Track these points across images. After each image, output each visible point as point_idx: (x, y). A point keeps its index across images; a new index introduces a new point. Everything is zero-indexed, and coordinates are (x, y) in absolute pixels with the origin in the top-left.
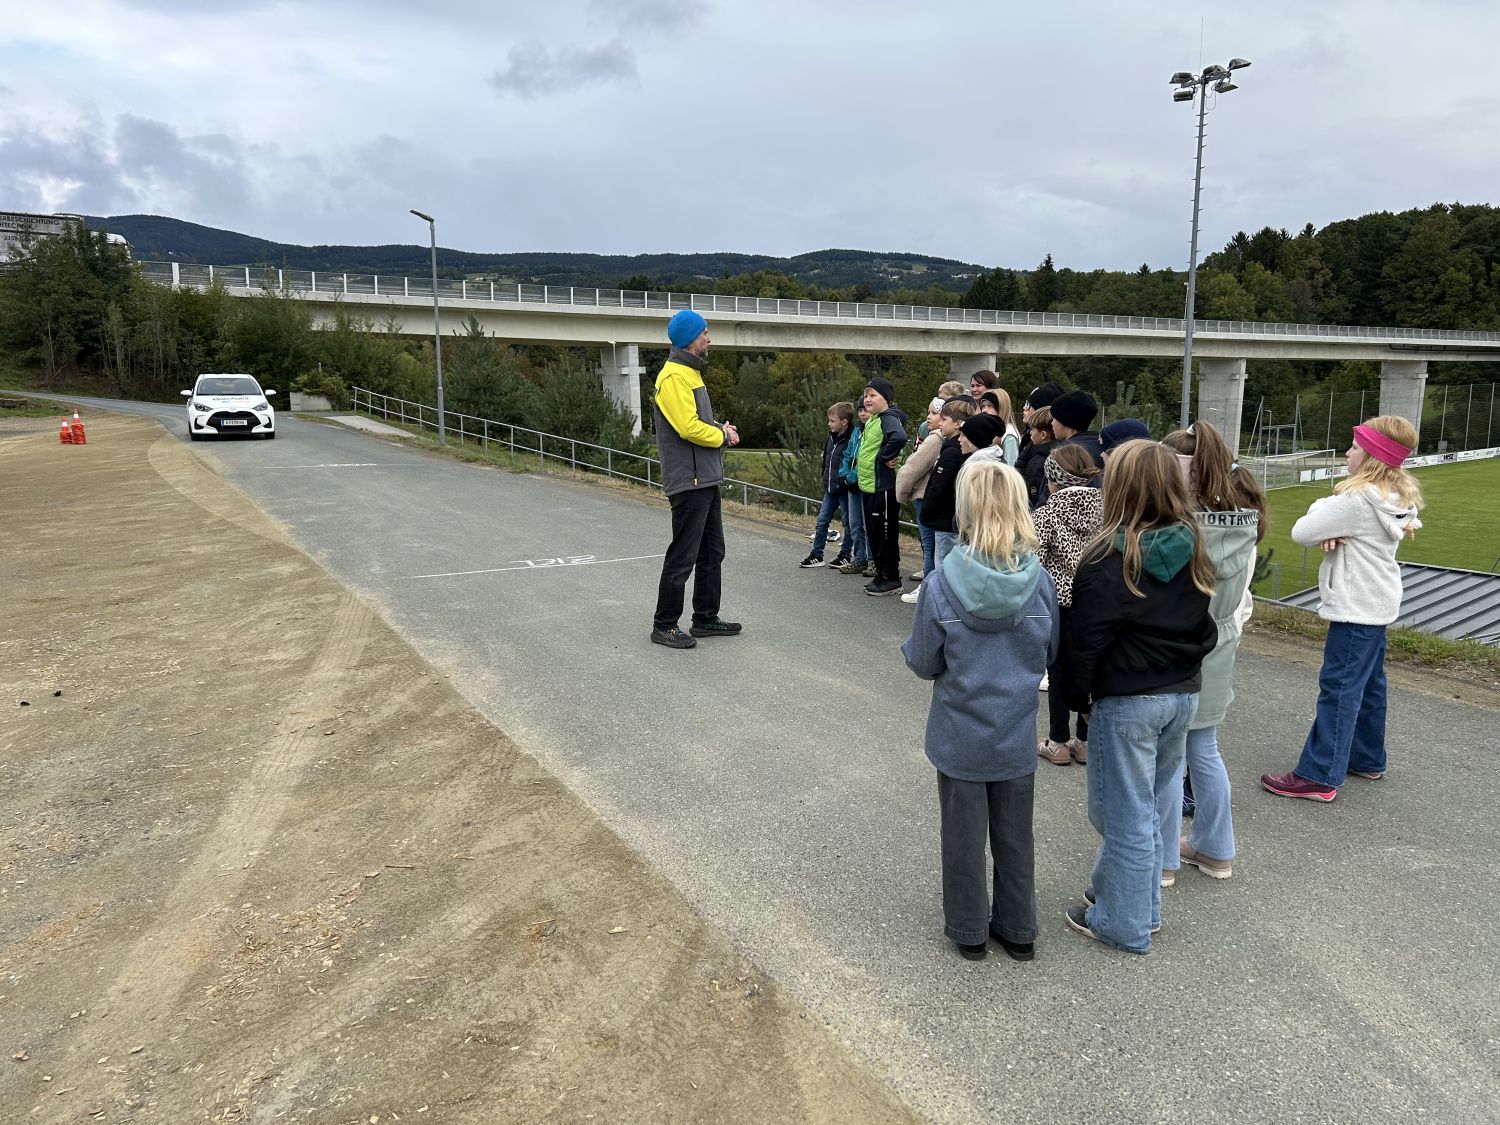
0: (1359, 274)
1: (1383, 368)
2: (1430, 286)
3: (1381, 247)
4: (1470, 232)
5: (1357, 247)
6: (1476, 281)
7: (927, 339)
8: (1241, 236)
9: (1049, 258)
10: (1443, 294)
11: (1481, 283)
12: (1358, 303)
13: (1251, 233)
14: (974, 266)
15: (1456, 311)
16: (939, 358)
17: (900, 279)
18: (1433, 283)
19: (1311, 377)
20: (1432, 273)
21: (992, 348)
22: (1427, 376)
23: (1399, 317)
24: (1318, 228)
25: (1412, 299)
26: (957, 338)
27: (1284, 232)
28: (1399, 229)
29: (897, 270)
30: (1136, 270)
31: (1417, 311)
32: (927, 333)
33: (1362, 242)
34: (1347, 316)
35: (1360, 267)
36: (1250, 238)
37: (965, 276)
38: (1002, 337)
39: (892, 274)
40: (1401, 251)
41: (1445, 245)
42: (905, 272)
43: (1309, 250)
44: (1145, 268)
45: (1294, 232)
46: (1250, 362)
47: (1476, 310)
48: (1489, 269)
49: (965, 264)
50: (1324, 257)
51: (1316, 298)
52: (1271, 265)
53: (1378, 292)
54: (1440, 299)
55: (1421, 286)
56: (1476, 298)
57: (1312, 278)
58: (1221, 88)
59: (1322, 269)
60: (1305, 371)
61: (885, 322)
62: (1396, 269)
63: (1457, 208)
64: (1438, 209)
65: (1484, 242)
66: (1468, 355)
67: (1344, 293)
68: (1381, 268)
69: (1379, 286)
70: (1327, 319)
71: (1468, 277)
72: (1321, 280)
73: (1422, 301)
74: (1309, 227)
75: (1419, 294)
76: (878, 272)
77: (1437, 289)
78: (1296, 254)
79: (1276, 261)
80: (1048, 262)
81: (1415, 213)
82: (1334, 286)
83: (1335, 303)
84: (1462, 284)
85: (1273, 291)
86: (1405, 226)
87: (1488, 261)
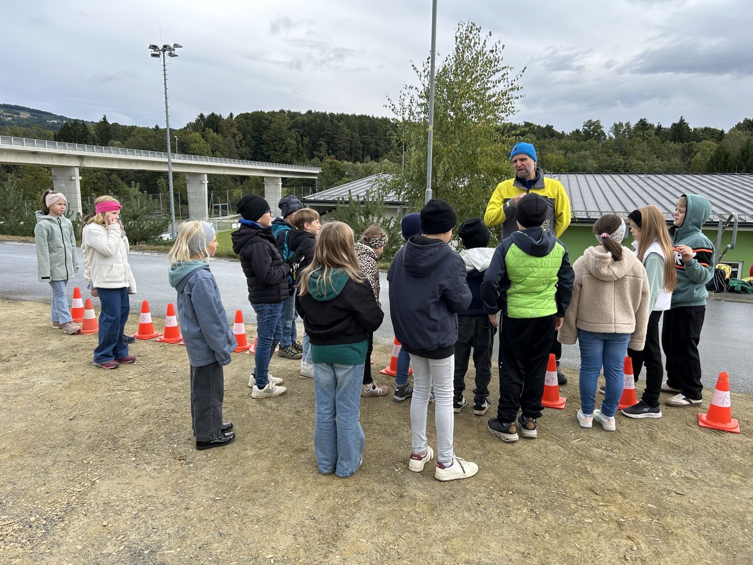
0: (254, 138)
1: (265, 180)
2: (281, 145)
3: (261, 126)
4: (294, 123)
5: (252, 125)
6: (298, 144)
7: (35, 157)
8: (202, 116)
10: (287, 149)
11: (300, 145)
12: (254, 150)
13: (206, 115)
14: (62, 116)
15: (292, 156)
17: (12, 120)
18: (283, 144)
19: (238, 183)
20: (282, 140)
21: (75, 163)
22: (282, 184)
23: (271, 157)
24: (235, 115)
25: (275, 150)
26: (54, 157)
27: (220, 116)
28: (267, 119)
29: (10, 114)
30: (152, 126)
31: (278, 155)
35: (254, 135)
36: (206, 117)
38: (81, 158)
40: (269, 129)
41: (285, 128)
43: (232, 125)
44: (157, 127)
45: (225, 116)
46: (208, 175)
47: (299, 156)
48: (302, 139)
49: (56, 115)
50: (239, 129)
51: (237, 147)
52: (216, 130)
53: (262, 146)
54: (285, 151)
55: (278, 145)
56: (299, 151)
57: (234, 138)
59: (238, 134)
60: (236, 180)
62: (268, 136)
63: (289, 112)
64: (282, 111)
65: (299, 128)
67: (248, 145)
68: (262, 135)
69: (262, 144)
70: (242, 157)
71: (295, 142)
72: (238, 139)
73: (279, 151)
74: (231, 114)
75: (278, 149)
77: (284, 147)
78: (227, 126)
79: (218, 129)
80: (105, 118)
81: (273, 112)
82: (244, 142)
83: (245, 150)
84: (293, 145)
85: (218, 142)
86: (270, 118)
87: (302, 136)
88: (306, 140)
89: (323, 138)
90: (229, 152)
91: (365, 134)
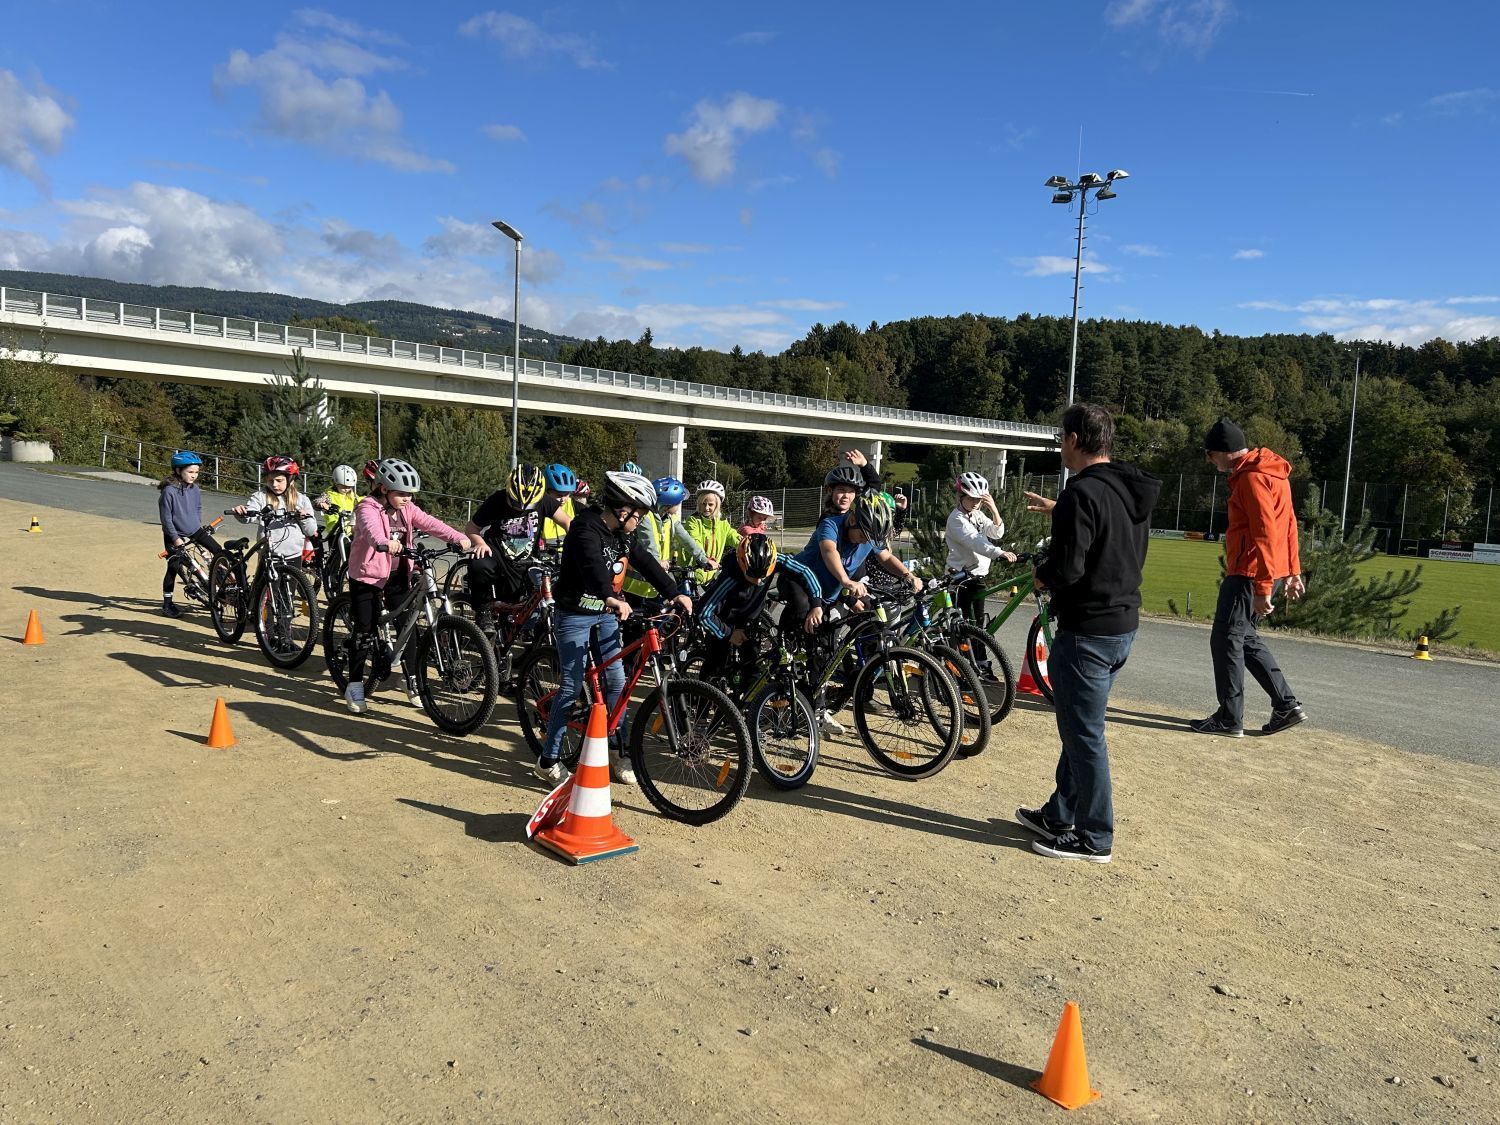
2: (972, 383)
4: (998, 340)
5: (913, 345)
6: (1007, 382)
8: (818, 329)
9: (649, 332)
11: (1011, 384)
12: (915, 395)
13: (827, 326)
14: (538, 331)
17: (464, 337)
18: (976, 381)
20: (973, 373)
21: (681, 418)
24: (881, 325)
25: (959, 393)
27: (854, 327)
28: (944, 333)
29: (461, 327)
30: (728, 351)
33: (914, 339)
35: (917, 363)
36: (827, 330)
37: (530, 340)
38: (690, 410)
39: (456, 332)
41: (981, 350)
42: (469, 330)
43: (878, 345)
44: (737, 349)
45: (862, 329)
47: (1007, 406)
49: (529, 329)
50: (890, 352)
51: (885, 388)
55: (966, 383)
56: (1008, 396)
57: (880, 370)
58: (1101, 196)
59: (887, 362)
61: (590, 386)
62: (946, 367)
63: (981, 318)
64: (967, 317)
65: (1011, 349)
67: (906, 385)
68: (933, 365)
71: (1002, 378)
72: (888, 372)
73: (967, 395)
74: (874, 324)
75: (964, 391)
76: (442, 328)
77: (978, 387)
78: (866, 347)
79: (853, 352)
80: (648, 337)
84: (997, 383)
85: (858, 379)
86: (947, 330)
87: (1014, 366)
88: (1024, 373)
89: (1061, 367)
91: (1154, 362)
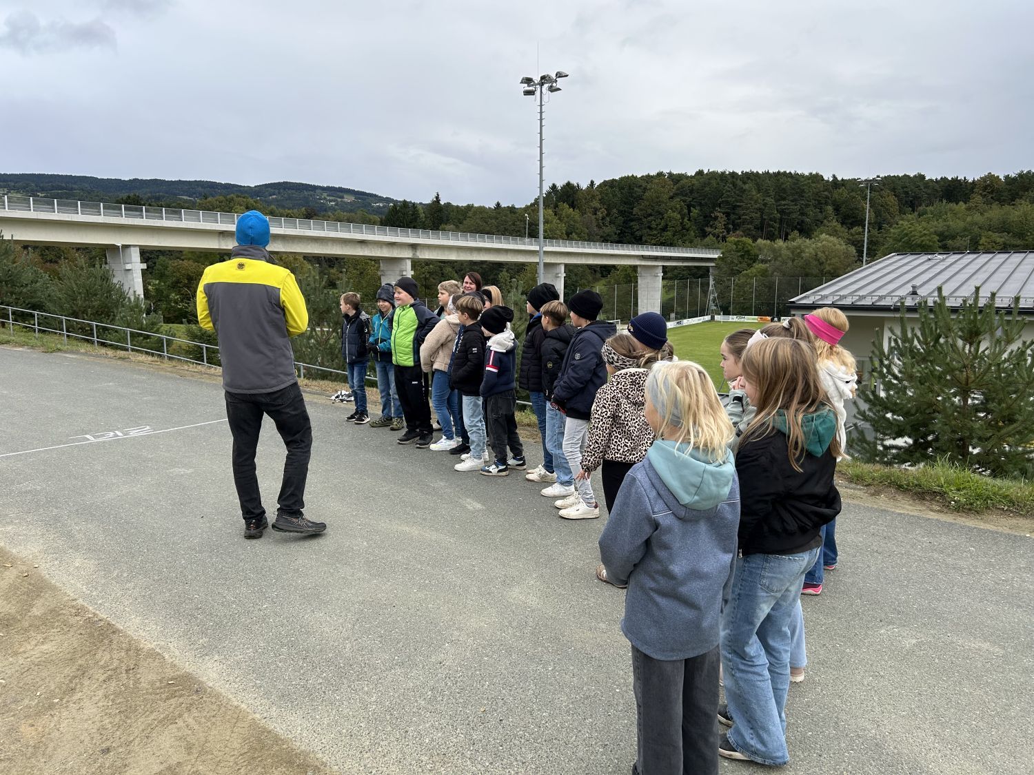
0: (621, 213)
1: (639, 269)
2: (659, 220)
3: (632, 197)
4: (678, 189)
5: (619, 196)
6: (683, 219)
7: (363, 247)
8: (554, 187)
9: (438, 194)
10: (667, 226)
11: (686, 220)
12: (621, 230)
13: (559, 185)
14: (387, 198)
15: (674, 236)
16: (371, 260)
17: (336, 205)
19: (598, 275)
20: (660, 213)
21: (408, 254)
22: (662, 274)
23: (644, 239)
24: (597, 183)
25: (650, 228)
26: (384, 247)
27: (578, 185)
28: (641, 186)
29: (333, 198)
30: (493, 206)
31: (654, 235)
32: (362, 242)
33: (621, 193)
34: (617, 238)
35: (621, 208)
36: (559, 188)
37: (381, 205)
38: (414, 247)
39: (330, 201)
40: (643, 199)
41: (666, 197)
42: (339, 200)
43: (593, 197)
44: (498, 204)
45: (584, 186)
46: (566, 265)
47: (684, 235)
48: (690, 211)
49: (380, 197)
50: (601, 201)
51: (599, 226)
52: (572, 206)
53: (632, 224)
54: (665, 229)
55: (655, 220)
56: (683, 228)
57: (596, 214)
58: (552, 89)
59: (601, 209)
60: (595, 271)
61: (333, 234)
62: (641, 210)
63: (670, 174)
64: (660, 174)
65: (686, 195)
66: (683, 262)
67: (614, 223)
68: (632, 209)
69: (632, 220)
70: (605, 240)
71: (679, 216)
72: (601, 215)
73: (656, 229)
74: (592, 182)
75: (654, 226)
76: (320, 199)
77: (663, 223)
78: (586, 199)
79: (575, 202)
80: (437, 197)
81: (648, 176)
82: (608, 219)
83: (609, 229)
84: (676, 220)
85: (575, 221)
86: (644, 184)
88: (695, 212)
89: (720, 207)
90: (588, 234)
